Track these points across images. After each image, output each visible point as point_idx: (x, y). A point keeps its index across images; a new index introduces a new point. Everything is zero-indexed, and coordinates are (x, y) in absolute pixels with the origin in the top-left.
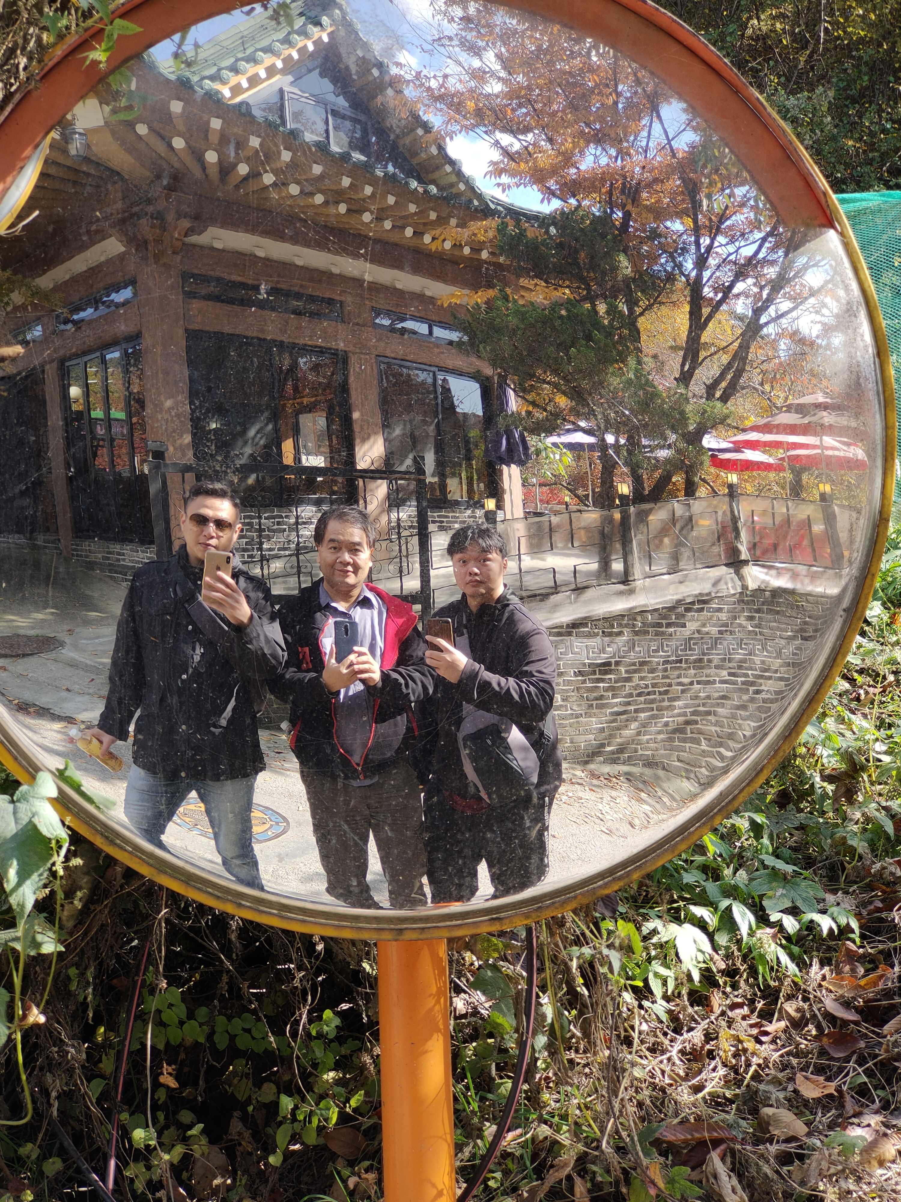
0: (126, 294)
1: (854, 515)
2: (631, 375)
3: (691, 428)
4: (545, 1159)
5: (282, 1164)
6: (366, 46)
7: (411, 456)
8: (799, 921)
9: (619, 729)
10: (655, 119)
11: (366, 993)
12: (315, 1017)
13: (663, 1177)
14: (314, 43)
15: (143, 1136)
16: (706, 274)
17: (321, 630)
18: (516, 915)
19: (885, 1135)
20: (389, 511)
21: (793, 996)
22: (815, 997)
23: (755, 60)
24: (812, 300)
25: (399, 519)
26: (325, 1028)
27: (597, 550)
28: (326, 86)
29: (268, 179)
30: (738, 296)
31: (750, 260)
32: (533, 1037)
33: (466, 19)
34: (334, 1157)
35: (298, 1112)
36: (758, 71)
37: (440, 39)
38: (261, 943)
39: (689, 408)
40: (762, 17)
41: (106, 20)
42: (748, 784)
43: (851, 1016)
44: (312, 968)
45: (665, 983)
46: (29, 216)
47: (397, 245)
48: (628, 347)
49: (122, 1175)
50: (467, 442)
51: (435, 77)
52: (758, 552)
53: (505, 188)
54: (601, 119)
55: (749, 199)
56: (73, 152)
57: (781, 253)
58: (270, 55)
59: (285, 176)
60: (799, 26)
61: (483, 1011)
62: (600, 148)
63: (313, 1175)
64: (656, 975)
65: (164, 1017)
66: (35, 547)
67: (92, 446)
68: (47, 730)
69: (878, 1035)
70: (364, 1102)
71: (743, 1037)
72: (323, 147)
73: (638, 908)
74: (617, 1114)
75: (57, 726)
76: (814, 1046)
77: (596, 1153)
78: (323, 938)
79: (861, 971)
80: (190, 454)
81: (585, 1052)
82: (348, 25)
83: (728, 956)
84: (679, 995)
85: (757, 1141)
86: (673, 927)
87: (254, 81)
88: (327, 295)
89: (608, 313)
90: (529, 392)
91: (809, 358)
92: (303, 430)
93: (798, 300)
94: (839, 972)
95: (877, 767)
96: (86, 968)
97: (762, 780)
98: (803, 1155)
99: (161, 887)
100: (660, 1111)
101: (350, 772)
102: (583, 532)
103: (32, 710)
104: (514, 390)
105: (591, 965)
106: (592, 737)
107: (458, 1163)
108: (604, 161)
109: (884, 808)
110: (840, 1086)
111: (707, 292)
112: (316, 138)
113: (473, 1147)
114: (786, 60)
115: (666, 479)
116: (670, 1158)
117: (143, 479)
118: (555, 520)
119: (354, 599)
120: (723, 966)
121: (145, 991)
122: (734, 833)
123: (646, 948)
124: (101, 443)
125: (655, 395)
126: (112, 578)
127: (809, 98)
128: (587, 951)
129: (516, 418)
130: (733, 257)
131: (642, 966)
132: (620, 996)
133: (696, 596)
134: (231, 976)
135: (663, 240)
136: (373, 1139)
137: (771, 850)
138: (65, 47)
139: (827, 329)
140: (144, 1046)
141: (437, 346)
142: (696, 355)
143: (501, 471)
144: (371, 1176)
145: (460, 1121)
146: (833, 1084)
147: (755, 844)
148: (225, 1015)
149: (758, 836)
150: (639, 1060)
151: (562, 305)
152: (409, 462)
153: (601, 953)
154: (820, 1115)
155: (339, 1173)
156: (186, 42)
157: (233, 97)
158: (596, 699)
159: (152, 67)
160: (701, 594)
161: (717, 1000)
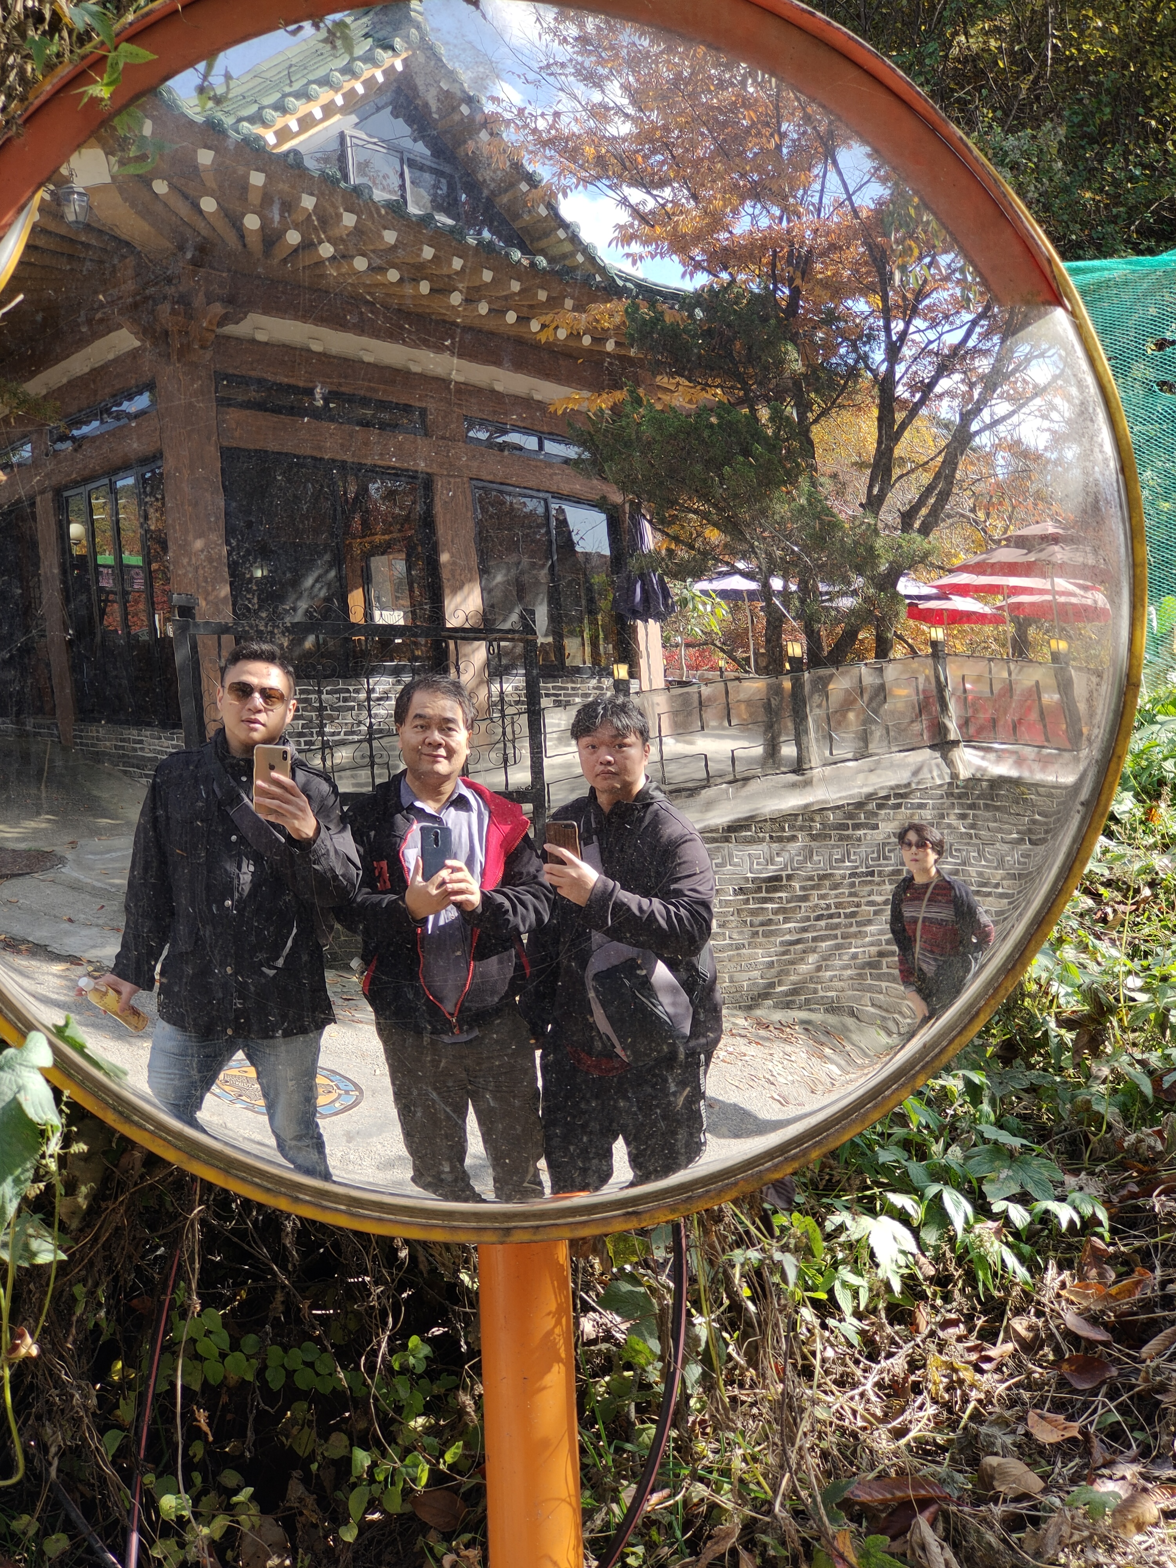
0: (142, 402)
1: (1094, 679)
2: (803, 501)
3: (882, 568)
4: (701, 1527)
5: (357, 1539)
6: (451, 76)
7: (517, 610)
8: (1030, 1212)
9: (792, 963)
10: (830, 167)
11: (465, 1313)
12: (398, 1346)
13: (855, 1549)
14: (384, 72)
15: (174, 1504)
16: (900, 369)
17: (403, 838)
18: (659, 1207)
19: (1145, 1490)
20: (489, 682)
21: (1024, 1310)
22: (1052, 1310)
23: (963, 88)
24: (1038, 401)
25: (502, 692)
26: (412, 1360)
27: (762, 729)
28: (401, 129)
29: (326, 250)
30: (940, 397)
31: (955, 350)
32: (683, 1368)
33: (584, 40)
34: (425, 1529)
35: (377, 1470)
36: (966, 103)
37: (548, 66)
38: (326, 1249)
39: (879, 543)
40: (972, 32)
41: (109, 44)
42: (960, 1033)
43: (1098, 1335)
44: (393, 1281)
45: (856, 1295)
46: (10, 301)
47: (492, 333)
48: (798, 465)
49: (147, 1555)
50: (590, 590)
51: (543, 115)
52: (972, 730)
53: (635, 259)
54: (760, 169)
55: (954, 271)
56: (71, 217)
57: (996, 339)
58: (326, 88)
59: (346, 246)
60: (1019, 43)
61: (618, 1335)
62: (759, 206)
63: (398, 1553)
64: (844, 1284)
65: (200, 1348)
66: (23, 734)
67: (100, 601)
68: (43, 974)
69: (1134, 1359)
70: (464, 1456)
71: (958, 1364)
72: (397, 208)
73: (820, 1197)
74: (794, 1467)
75: (57, 968)
76: (1050, 1375)
77: (767, 1519)
78: (407, 1242)
79: (1112, 1276)
80: (228, 611)
81: (751, 1387)
82: (430, 50)
83: (938, 1259)
84: (874, 1311)
85: (979, 1501)
86: (866, 1221)
87: (306, 122)
88: (403, 400)
89: (771, 419)
90: (670, 523)
91: (1035, 476)
92: (376, 578)
93: (1019, 401)
94: (1082, 1277)
95: (1130, 1008)
96: (97, 1285)
97: (978, 1026)
98: (1039, 1517)
99: (194, 1178)
100: (851, 1464)
101: (441, 1024)
102: (743, 707)
103: (23, 947)
104: (650, 522)
105: (758, 1273)
106: (757, 974)
107: (587, 1535)
108: (764, 222)
109: (1138, 1061)
110: (1085, 1427)
111: (901, 391)
112: (387, 196)
113: (607, 1514)
114: (1002, 87)
115: (851, 635)
116: (864, 1524)
117: (165, 644)
118: (706, 691)
119: (446, 796)
120: (932, 1271)
121: (175, 1315)
122: (944, 1096)
123: (831, 1250)
124: (111, 597)
125: (834, 526)
126: (125, 772)
127: (1034, 137)
128: (754, 1255)
129: (654, 558)
130: (934, 346)
131: (826, 1273)
132: (797, 1312)
133: (892, 788)
134: (288, 1293)
135: (842, 324)
136: (476, 1505)
137: (992, 1118)
138: (55, 80)
139: (1058, 439)
140: (173, 1385)
141: (549, 465)
142: (888, 472)
143: (634, 629)
144: (473, 1553)
145: (589, 1480)
146: (1077, 1425)
147: (972, 1111)
148: (281, 1345)
149: (976, 1101)
150: (822, 1396)
151: (711, 410)
152: (514, 617)
153: (771, 1258)
154: (1059, 1464)
155: (431, 1550)
156: (214, 72)
157: (279, 143)
158: (762, 924)
159: (171, 107)
160: (898, 786)
161: (924, 1317)
